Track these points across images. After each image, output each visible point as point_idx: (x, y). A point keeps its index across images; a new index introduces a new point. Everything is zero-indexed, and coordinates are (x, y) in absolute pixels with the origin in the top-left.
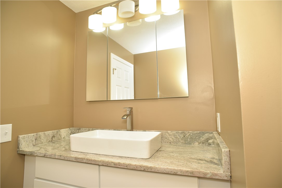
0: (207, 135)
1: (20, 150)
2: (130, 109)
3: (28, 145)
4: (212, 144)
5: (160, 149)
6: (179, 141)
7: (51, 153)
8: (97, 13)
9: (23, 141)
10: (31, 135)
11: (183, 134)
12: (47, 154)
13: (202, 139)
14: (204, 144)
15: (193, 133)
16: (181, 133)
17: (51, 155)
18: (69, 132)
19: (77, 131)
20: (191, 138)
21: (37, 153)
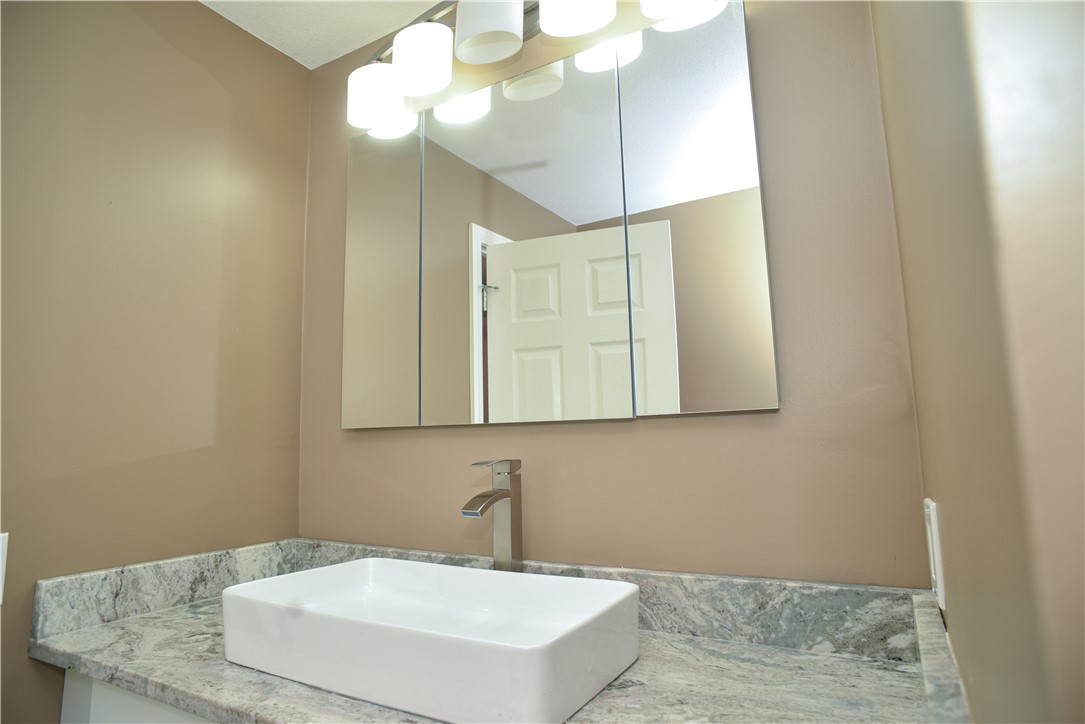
0: (877, 610)
1: (40, 641)
2: (506, 468)
3: (77, 619)
4: (908, 655)
5: (628, 676)
6: (736, 630)
7: (133, 672)
8: (380, 60)
9: (54, 605)
10: (92, 577)
11: (756, 596)
12: (121, 671)
13: (854, 628)
14: (867, 651)
15: (807, 592)
16: (747, 589)
17: (131, 679)
18: (274, 557)
19: (310, 554)
20: (796, 617)
21: (88, 664)
